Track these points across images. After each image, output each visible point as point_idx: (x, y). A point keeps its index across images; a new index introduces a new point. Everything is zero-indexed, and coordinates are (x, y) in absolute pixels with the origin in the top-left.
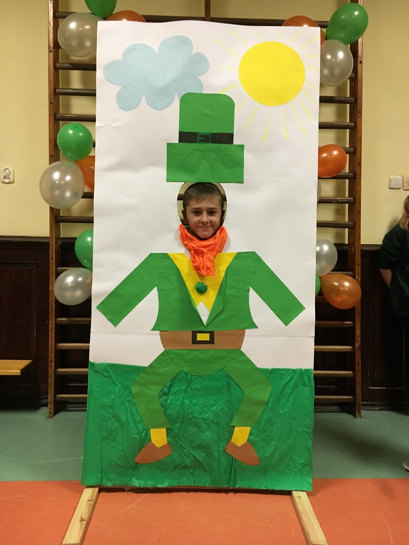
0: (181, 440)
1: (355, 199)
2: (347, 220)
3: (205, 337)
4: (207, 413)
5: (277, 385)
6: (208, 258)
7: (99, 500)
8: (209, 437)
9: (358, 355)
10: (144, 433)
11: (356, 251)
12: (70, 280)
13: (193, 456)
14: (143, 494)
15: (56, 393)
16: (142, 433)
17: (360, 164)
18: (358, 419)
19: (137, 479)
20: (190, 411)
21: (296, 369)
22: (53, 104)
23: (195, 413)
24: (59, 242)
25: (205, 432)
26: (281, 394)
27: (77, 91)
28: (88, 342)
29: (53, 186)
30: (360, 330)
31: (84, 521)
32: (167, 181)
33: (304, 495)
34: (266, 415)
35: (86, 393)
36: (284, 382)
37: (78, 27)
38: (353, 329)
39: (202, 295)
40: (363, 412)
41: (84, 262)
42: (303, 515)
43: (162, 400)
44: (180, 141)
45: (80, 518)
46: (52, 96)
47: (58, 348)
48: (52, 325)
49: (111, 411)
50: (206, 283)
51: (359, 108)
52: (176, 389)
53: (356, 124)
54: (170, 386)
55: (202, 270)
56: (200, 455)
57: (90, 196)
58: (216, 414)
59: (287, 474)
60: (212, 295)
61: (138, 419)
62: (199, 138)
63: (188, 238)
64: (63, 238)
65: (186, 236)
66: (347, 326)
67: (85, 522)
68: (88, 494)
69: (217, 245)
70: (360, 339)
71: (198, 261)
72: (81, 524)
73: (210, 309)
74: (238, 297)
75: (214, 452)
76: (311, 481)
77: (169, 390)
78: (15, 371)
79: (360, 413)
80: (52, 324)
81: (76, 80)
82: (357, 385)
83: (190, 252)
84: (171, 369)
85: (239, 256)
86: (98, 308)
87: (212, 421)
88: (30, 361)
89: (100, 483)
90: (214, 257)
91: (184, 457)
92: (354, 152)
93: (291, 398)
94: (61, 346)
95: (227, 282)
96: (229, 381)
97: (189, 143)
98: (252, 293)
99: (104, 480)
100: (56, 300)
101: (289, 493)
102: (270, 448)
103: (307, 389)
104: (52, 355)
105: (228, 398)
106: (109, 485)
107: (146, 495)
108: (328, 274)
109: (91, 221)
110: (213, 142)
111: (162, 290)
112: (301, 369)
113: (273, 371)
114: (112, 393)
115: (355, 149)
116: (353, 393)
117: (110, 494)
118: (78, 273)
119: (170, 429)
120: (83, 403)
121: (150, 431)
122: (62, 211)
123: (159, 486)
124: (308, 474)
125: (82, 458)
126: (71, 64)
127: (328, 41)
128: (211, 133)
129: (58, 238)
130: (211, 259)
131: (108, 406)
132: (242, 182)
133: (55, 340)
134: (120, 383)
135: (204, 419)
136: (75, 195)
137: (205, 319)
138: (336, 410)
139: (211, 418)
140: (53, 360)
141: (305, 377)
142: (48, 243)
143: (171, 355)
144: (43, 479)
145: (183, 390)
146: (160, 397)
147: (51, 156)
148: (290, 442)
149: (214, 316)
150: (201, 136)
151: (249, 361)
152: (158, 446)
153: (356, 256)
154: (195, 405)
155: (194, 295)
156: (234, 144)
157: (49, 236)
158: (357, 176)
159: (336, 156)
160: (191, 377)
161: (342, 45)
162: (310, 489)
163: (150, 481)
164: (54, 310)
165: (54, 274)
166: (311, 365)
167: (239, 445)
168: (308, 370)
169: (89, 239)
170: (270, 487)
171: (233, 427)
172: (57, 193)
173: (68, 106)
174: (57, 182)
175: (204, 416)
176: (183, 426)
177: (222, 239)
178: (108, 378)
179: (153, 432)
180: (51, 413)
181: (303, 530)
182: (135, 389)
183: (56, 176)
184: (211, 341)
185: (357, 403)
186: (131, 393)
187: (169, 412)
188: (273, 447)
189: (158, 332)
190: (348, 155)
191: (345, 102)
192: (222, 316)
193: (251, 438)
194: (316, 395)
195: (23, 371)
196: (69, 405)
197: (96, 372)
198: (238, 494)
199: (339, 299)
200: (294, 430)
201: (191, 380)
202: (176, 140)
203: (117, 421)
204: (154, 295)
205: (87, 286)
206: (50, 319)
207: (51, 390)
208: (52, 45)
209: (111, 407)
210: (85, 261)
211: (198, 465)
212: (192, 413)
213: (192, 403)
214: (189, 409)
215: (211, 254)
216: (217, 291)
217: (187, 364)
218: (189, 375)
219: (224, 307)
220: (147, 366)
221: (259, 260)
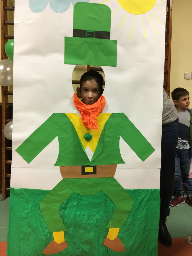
0: (74, 239)
4: (91, 220)
6: (93, 117)
8: (93, 236)
13: (82, 249)
16: (48, 235)
21: (149, 189)
23: (83, 221)
25: (90, 233)
32: (65, 64)
34: (129, 220)
36: (141, 198)
39: (89, 142)
43: (61, 212)
44: (73, 37)
48: (3, 151)
49: (26, 221)
50: (91, 134)
52: (71, 205)
53: (168, 44)
54: (67, 203)
55: (89, 125)
56: (86, 248)
58: (97, 221)
62: (87, 34)
63: (79, 103)
65: (78, 101)
69: (99, 108)
71: (86, 119)
73: (94, 151)
74: (112, 143)
75: (95, 245)
77: (66, 206)
83: (81, 113)
84: (67, 192)
85: (113, 115)
86: (17, 150)
87: (95, 226)
90: (97, 116)
91: (76, 249)
93: (145, 208)
94: (9, 162)
95: (105, 133)
96: (106, 199)
97: (80, 37)
98: (122, 141)
100: (5, 138)
102: (132, 241)
103: (155, 202)
105: (106, 210)
110: (95, 38)
111: (61, 138)
114: (27, 209)
119: (67, 232)
121: (53, 233)
125: (6, 253)
128: (95, 31)
130: (95, 117)
131: (24, 217)
132: (115, 65)
133: (5, 159)
134: (32, 202)
135: (90, 224)
137: (90, 158)
139: (94, 224)
141: (155, 194)
143: (67, 182)
145: (75, 205)
146: (60, 211)
149: (97, 155)
150: (88, 33)
151: (119, 185)
152: (58, 243)
154: (84, 215)
155: (83, 142)
156: (110, 39)
160: (81, 197)
164: (4, 143)
167: (112, 239)
171: (108, 228)
175: (89, 222)
176: (75, 229)
177: (102, 105)
178: (24, 198)
179: (55, 234)
184: (95, 172)
186: (40, 208)
187: (66, 221)
189: (59, 167)
192: (102, 156)
193: (120, 234)
197: (16, 195)
202: (71, 35)
203: (30, 227)
204: (56, 141)
206: (2, 148)
211: (85, 254)
212: (81, 220)
213: (81, 214)
214: (79, 218)
215: (95, 114)
216: (98, 139)
217: (78, 188)
218: (79, 195)
219: (103, 150)
220: (51, 190)
221: (126, 118)
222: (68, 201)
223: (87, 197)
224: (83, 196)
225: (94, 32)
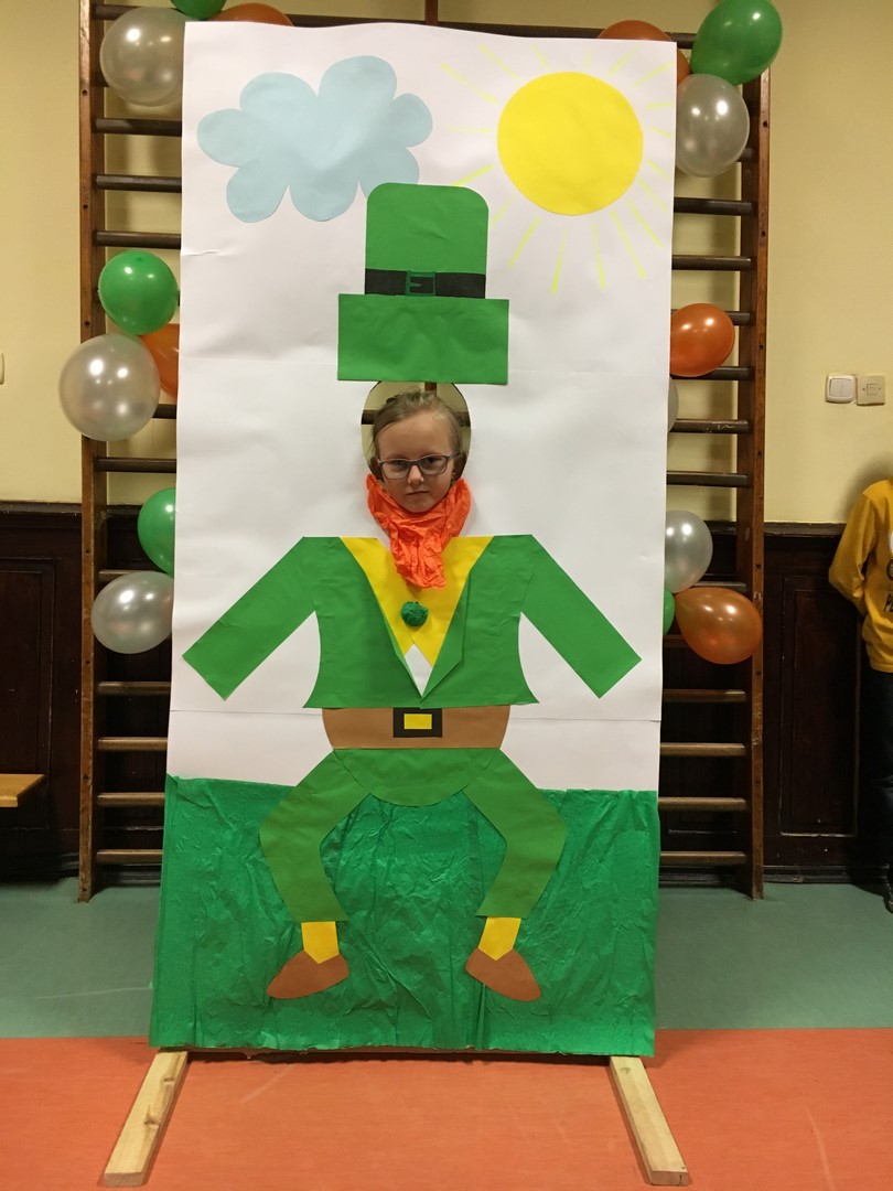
0: (369, 947)
1: (751, 423)
2: (735, 471)
3: (423, 722)
4: (426, 888)
5: (580, 826)
6: (430, 549)
7: (188, 1078)
8: (431, 940)
9: (757, 762)
10: (287, 932)
11: (755, 537)
12: (126, 597)
13: (396, 981)
14: (285, 1065)
15: (97, 846)
16: (284, 932)
17: (763, 347)
18: (757, 902)
19: (271, 1032)
20: (389, 883)
21: (621, 792)
22: (89, 209)
23: (399, 889)
24: (104, 515)
25: (422, 930)
26: (588, 846)
27: (142, 181)
28: (164, 734)
29: (91, 390)
30: (760, 708)
31: (153, 1123)
32: (339, 379)
33: (635, 1065)
34: (554, 892)
35: (160, 847)
36: (593, 821)
37: (144, 39)
38: (746, 707)
39: (416, 630)
40: (768, 888)
41: (159, 559)
42: (633, 1108)
44: (368, 289)
45: (145, 1116)
46: (88, 192)
47: (100, 747)
48: (87, 698)
49: (214, 883)
50: (425, 603)
51: (760, 225)
52: (359, 835)
53: (754, 260)
54: (346, 829)
55: (415, 575)
56: (410, 980)
57: (168, 412)
58: (446, 891)
59: (600, 1019)
60: (437, 630)
61: (275, 900)
62: (409, 284)
63: (385, 505)
64: (111, 507)
65: (381, 499)
66: (732, 700)
67: (156, 1127)
68: (164, 1065)
69: (449, 520)
70: (760, 728)
71: (407, 556)
72: (148, 1131)
73: (434, 660)
74: (494, 634)
75: (440, 973)
76: (651, 1034)
77: (343, 838)
78: (5, 798)
79: (760, 890)
80: (87, 696)
81: (140, 155)
82: (754, 829)
83: (390, 536)
84: (347, 792)
85: (497, 544)
86: (186, 657)
87: (438, 906)
88: (40, 776)
89: (190, 1042)
90: (443, 546)
91: (376, 983)
92: (751, 321)
93: (609, 853)
94: (108, 744)
95: (470, 601)
96: (475, 819)
97: (386, 293)
98: (526, 628)
99: (199, 1034)
100: (97, 643)
101: (604, 1061)
102: (563, 964)
103: (644, 836)
104: (87, 764)
105: (473, 856)
106: (211, 1045)
107: (291, 1066)
108: (693, 587)
109: (170, 468)
110: (437, 295)
111: (327, 617)
112: (630, 791)
113: (570, 797)
114: (217, 845)
115: (753, 314)
116: (746, 847)
117: (212, 1064)
118: (145, 582)
119: (345, 922)
120: (154, 867)
121: (300, 927)
122: (110, 444)
123: (320, 1047)
124: (645, 1019)
125: (151, 985)
126: (129, 121)
127: (695, 77)
128: (437, 274)
129: (101, 506)
130: (438, 550)
131: (208, 873)
132: (504, 383)
133: (94, 729)
134: (234, 822)
135: (421, 902)
136: (138, 410)
137: (421, 683)
138: (709, 883)
139: (436, 900)
140: (91, 775)
141: (641, 809)
142: (79, 516)
143: (348, 762)
144: (65, 1033)
145: (373, 838)
146: (323, 853)
147: (85, 324)
148: (607, 950)
149: (443, 675)
150: (414, 280)
151: (518, 775)
152: (319, 960)
153: (754, 546)
154: (400, 871)
155: (398, 630)
156: (487, 297)
157: (80, 502)
158: (758, 376)
159: (711, 329)
160: (392, 811)
161: (724, 85)
162: (650, 1052)
163: (302, 1035)
164: (91, 664)
165: (92, 584)
166: (653, 785)
167: (496, 957)
168: (646, 793)
169: (169, 508)
170: (564, 1049)
171: (481, 917)
172: (98, 405)
173: (123, 214)
174: (98, 382)
175: (420, 895)
176: (372, 916)
177: (461, 508)
178: (208, 811)
179: (308, 930)
180: (84, 890)
181: (634, 1141)
182: (267, 836)
183: (97, 367)
184: (436, 730)
185: (754, 868)
186: (259, 844)
187: (343, 885)
188: (570, 961)
189: (320, 711)
190: (737, 328)
191: (732, 212)
192: (461, 676)
193: (522, 941)
194: (664, 848)
195: (22, 798)
196: (126, 874)
197: (184, 799)
198: (494, 1065)
199: (713, 642)
200: (614, 923)
201: (391, 815)
202: (358, 287)
203: (227, 905)
204: (309, 628)
205: (163, 612)
206: (83, 685)
207: (86, 840)
208: (87, 78)
209: (214, 875)
210: (162, 557)
211: (404, 1001)
212: (393, 887)
213: (394, 866)
214: (387, 879)
215: (436, 540)
216: (449, 622)
217: (382, 781)
218: (387, 805)
219: (463, 657)
220: (295, 785)
221: (541, 553)
222: (351, 822)
223: (413, 812)
224: (397, 808)
225: (433, 276)
